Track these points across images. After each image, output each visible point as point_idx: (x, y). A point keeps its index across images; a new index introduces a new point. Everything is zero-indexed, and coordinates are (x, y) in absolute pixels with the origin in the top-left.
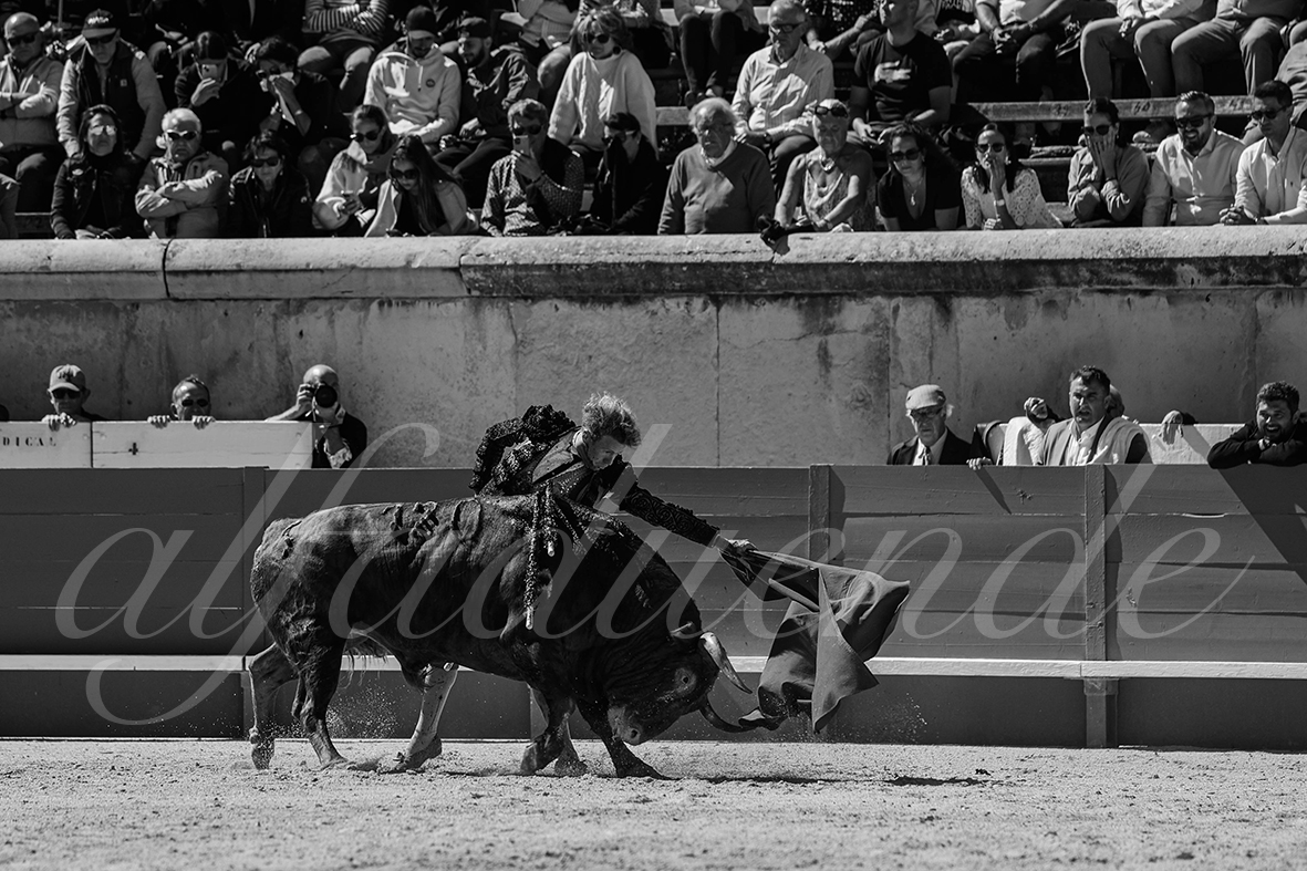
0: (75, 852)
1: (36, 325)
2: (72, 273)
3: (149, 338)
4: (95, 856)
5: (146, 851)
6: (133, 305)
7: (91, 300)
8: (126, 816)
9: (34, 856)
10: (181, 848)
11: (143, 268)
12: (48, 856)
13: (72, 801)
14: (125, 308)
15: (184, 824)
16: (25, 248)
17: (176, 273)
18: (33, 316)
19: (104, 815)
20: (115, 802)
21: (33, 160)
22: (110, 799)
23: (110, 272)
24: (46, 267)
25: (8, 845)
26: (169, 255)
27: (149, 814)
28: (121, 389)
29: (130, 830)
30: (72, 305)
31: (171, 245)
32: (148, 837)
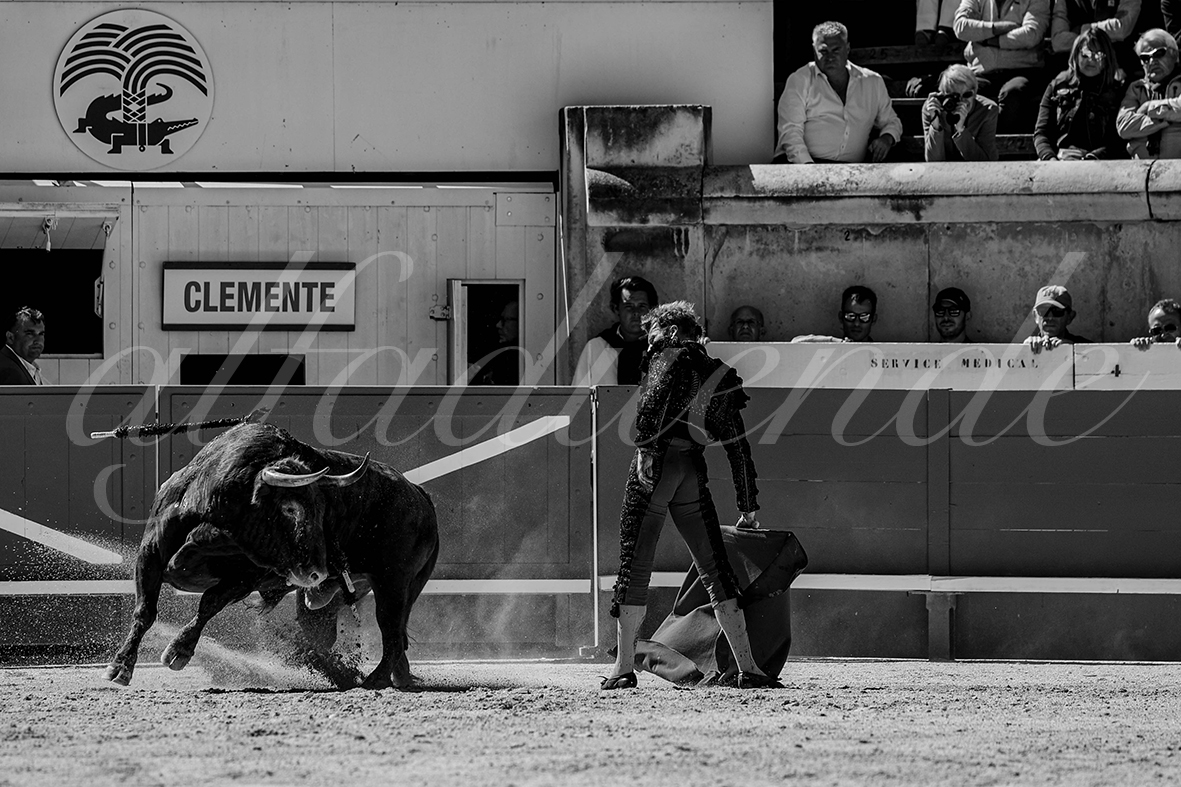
0: (1059, 775)
1: (1018, 247)
2: (1054, 194)
3: (1132, 260)
4: (1080, 779)
5: (1130, 775)
6: (1116, 226)
7: (1073, 221)
8: (1110, 740)
9: (1017, 778)
10: (1167, 773)
11: (1126, 189)
12: (1031, 778)
13: (1056, 724)
14: (1107, 229)
15: (1169, 749)
16: (1007, 169)
17: (1159, 194)
18: (1014, 237)
19: (1087, 739)
20: (1099, 725)
21: (1017, 82)
22: (1093, 722)
23: (1093, 193)
24: (1028, 189)
25: (991, 768)
26: (1153, 175)
27: (1134, 738)
28: (1104, 310)
29: (1113, 754)
30: (1055, 226)
31: (1155, 166)
32: (1133, 761)
